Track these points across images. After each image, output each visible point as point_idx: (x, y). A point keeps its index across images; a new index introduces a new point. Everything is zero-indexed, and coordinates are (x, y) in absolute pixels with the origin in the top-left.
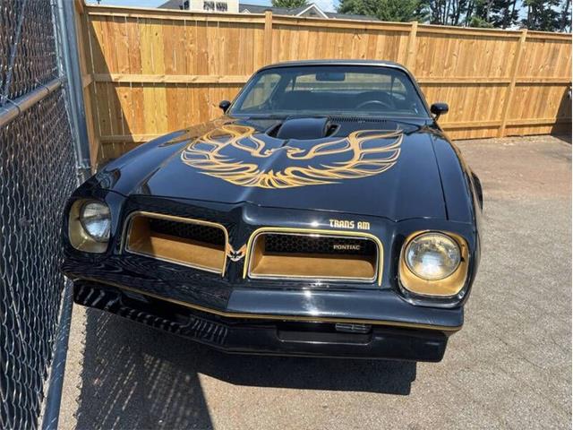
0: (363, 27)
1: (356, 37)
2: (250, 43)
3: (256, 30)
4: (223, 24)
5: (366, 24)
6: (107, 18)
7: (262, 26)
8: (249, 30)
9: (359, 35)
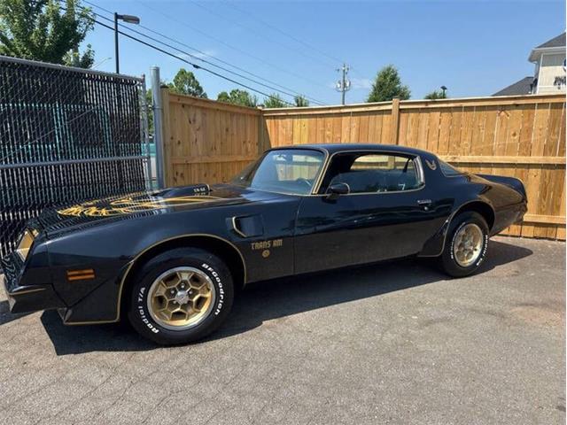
0: (512, 102)
1: (503, 113)
2: (378, 127)
3: (385, 116)
4: (355, 114)
5: (515, 99)
6: (275, 117)
7: (389, 112)
8: (378, 116)
9: (508, 112)
